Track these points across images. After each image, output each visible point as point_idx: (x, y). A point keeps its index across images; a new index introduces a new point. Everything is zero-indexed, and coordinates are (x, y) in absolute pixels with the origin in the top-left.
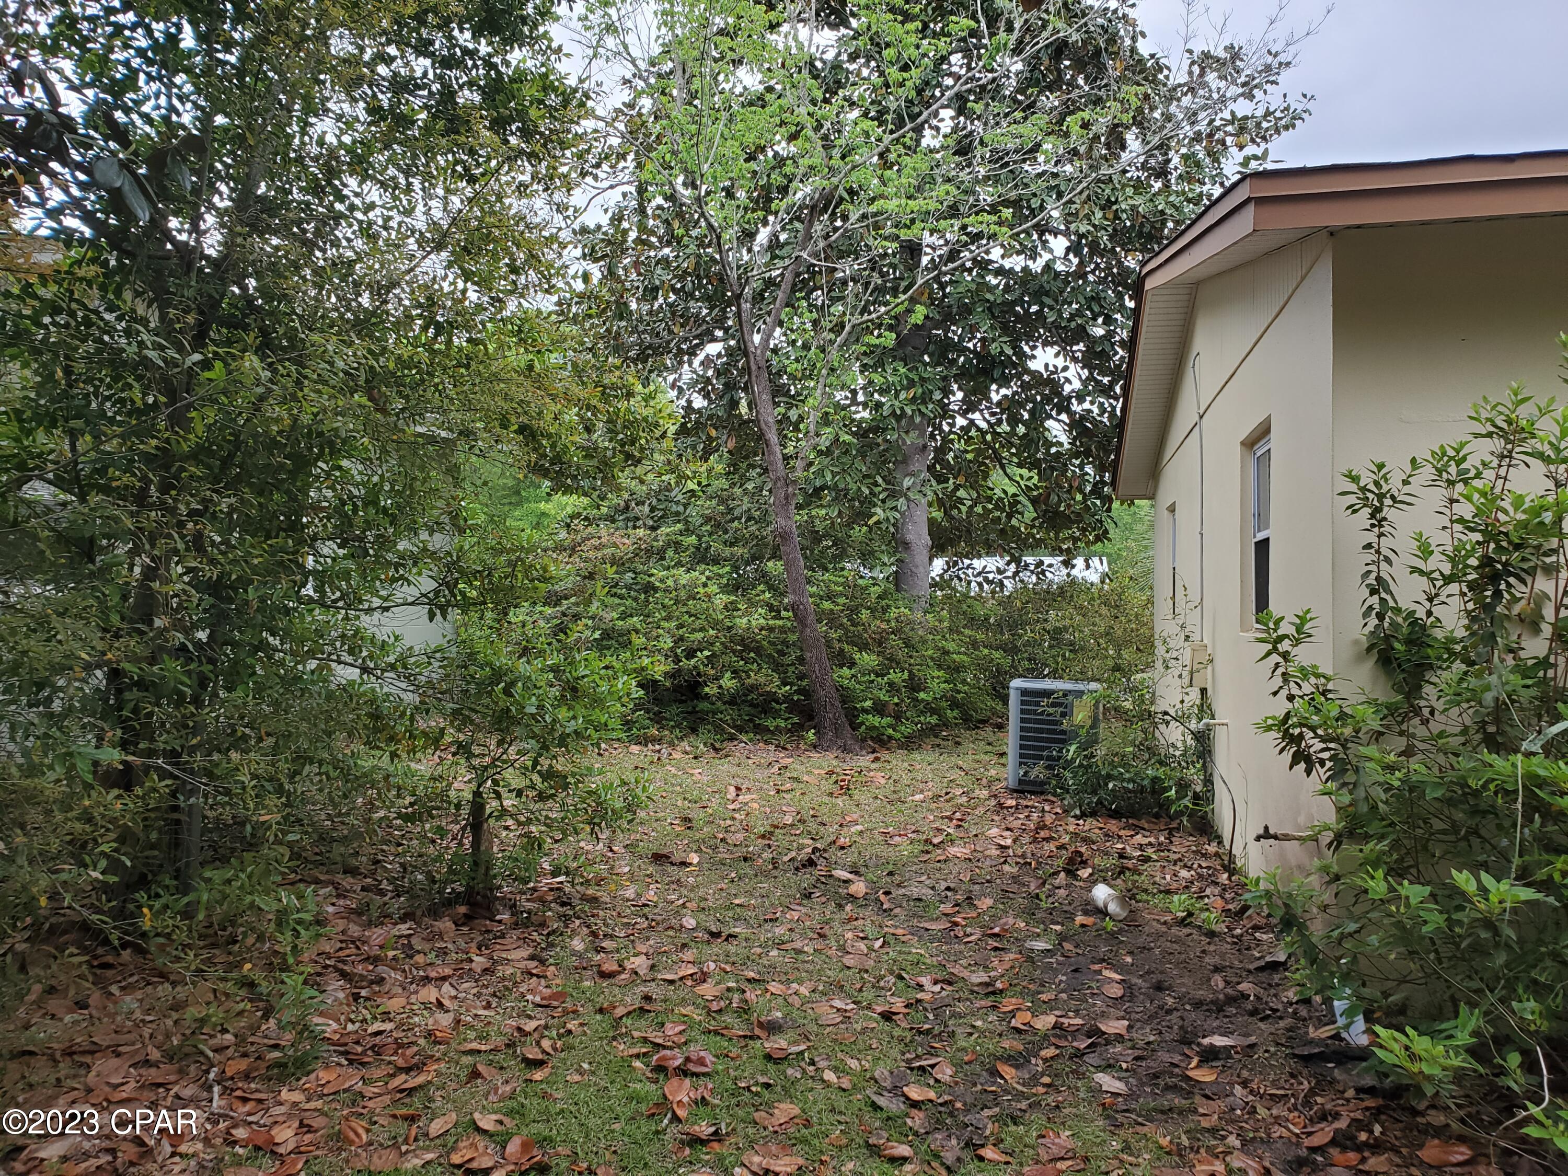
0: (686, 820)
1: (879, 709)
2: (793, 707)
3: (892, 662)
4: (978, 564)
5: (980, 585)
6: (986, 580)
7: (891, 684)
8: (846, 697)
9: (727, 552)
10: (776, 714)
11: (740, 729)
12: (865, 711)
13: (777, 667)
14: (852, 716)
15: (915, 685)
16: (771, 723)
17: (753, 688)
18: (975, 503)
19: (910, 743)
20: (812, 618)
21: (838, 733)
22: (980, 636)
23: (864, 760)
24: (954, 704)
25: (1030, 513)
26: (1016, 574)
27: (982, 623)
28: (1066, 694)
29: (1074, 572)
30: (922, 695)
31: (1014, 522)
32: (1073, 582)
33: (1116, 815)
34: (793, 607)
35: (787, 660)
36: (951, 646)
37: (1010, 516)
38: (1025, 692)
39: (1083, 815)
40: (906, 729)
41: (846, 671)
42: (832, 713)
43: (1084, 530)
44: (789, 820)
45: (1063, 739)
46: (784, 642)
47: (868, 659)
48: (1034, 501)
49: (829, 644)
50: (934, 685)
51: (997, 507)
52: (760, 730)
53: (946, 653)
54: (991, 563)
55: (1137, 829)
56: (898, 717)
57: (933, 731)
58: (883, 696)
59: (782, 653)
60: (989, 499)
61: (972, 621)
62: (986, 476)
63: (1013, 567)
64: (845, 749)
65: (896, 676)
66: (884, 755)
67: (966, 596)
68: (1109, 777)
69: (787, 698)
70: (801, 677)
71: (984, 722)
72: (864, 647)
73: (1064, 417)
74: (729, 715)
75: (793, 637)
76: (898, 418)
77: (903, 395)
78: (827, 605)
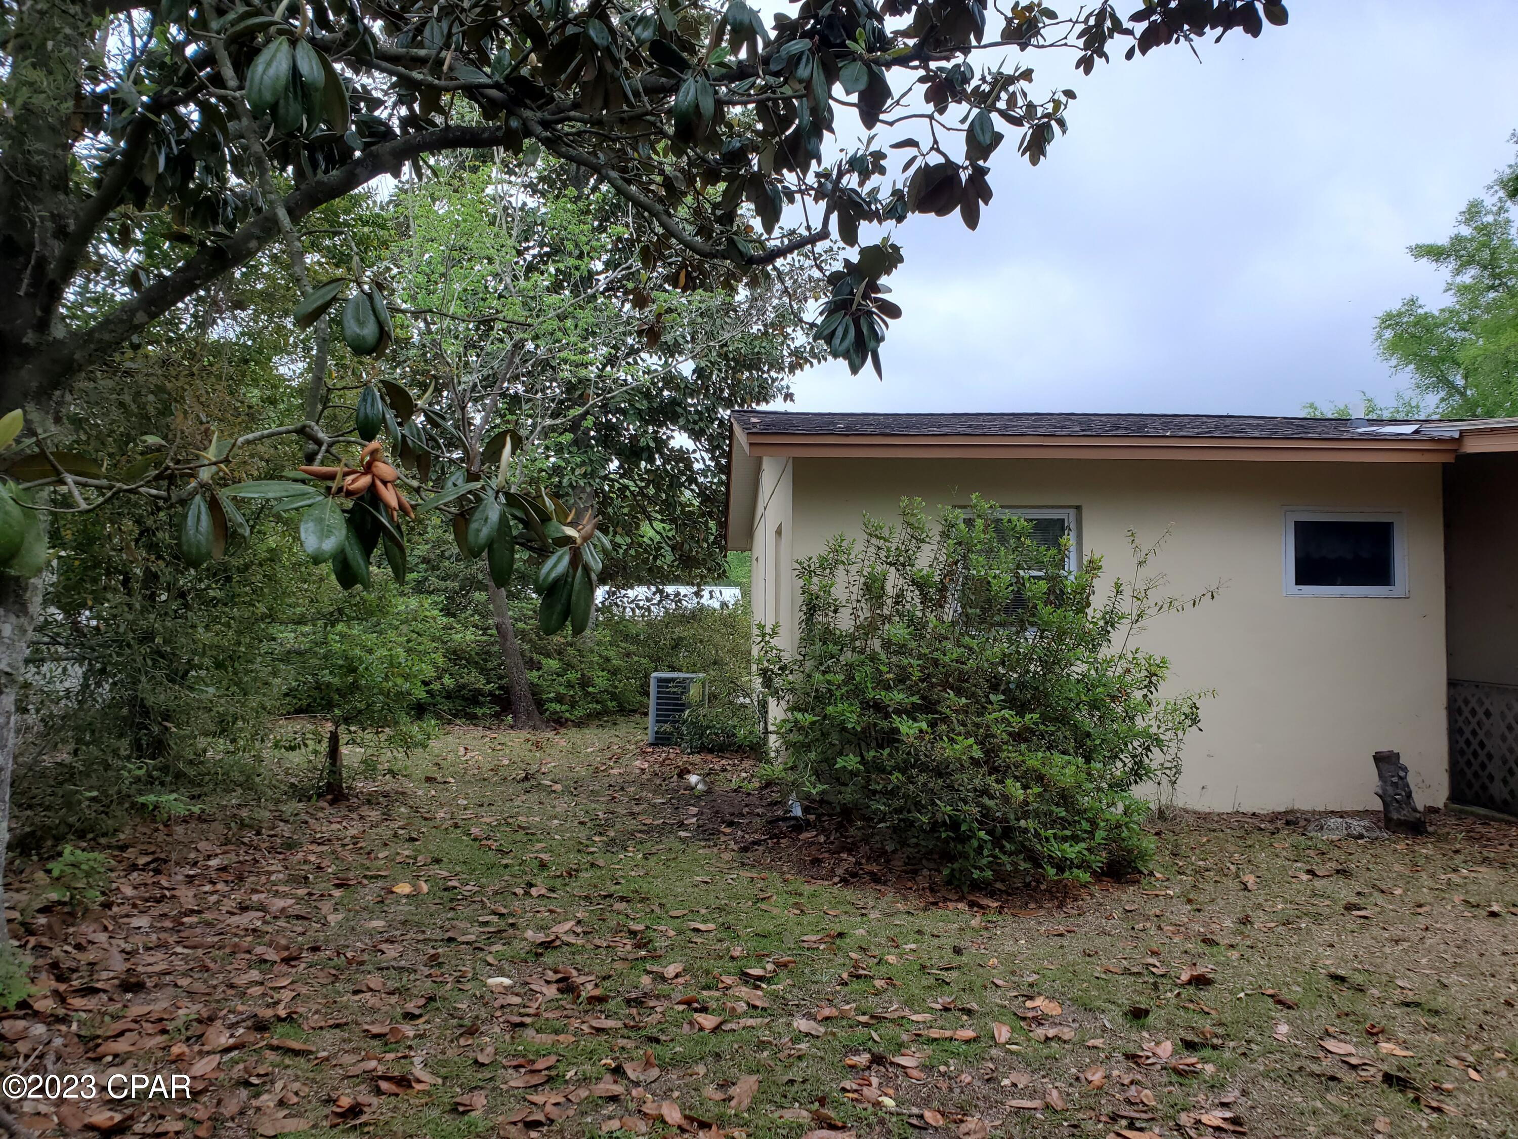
0: (437, 764)
1: (559, 699)
2: (495, 699)
3: (570, 666)
4: (631, 593)
5: (633, 610)
6: (638, 606)
7: (569, 681)
8: (535, 691)
9: (443, 584)
10: (481, 705)
11: (455, 716)
12: (551, 700)
13: (483, 671)
14: (540, 704)
15: (585, 682)
16: (479, 711)
17: (464, 686)
18: (630, 546)
19: (580, 724)
20: (511, 634)
21: (529, 716)
22: (633, 648)
23: (550, 734)
24: (614, 697)
25: (670, 558)
26: (660, 602)
27: (635, 640)
28: (684, 679)
29: (703, 601)
30: (591, 689)
31: (659, 562)
32: (702, 608)
33: (711, 751)
34: (498, 627)
35: (490, 665)
36: (611, 653)
37: (655, 558)
38: (660, 680)
39: (692, 753)
40: (579, 713)
41: (535, 673)
42: (525, 703)
43: (709, 570)
44: (506, 762)
45: (682, 707)
46: (488, 653)
47: (553, 664)
48: (673, 548)
49: (522, 654)
50: (597, 681)
51: (645, 551)
52: (472, 719)
53: (608, 660)
54: (640, 592)
55: (722, 758)
56: (573, 705)
57: (598, 715)
58: (562, 690)
59: (485, 660)
60: (640, 545)
61: (626, 637)
62: (638, 527)
63: (658, 596)
64: (535, 728)
65: (572, 676)
66: (563, 731)
67: (622, 618)
68: (708, 727)
69: (491, 694)
70: (501, 678)
71: (634, 711)
72: (548, 655)
73: (694, 487)
74: (446, 706)
75: (496, 648)
76: (573, 488)
77: (577, 472)
78: (521, 625)
